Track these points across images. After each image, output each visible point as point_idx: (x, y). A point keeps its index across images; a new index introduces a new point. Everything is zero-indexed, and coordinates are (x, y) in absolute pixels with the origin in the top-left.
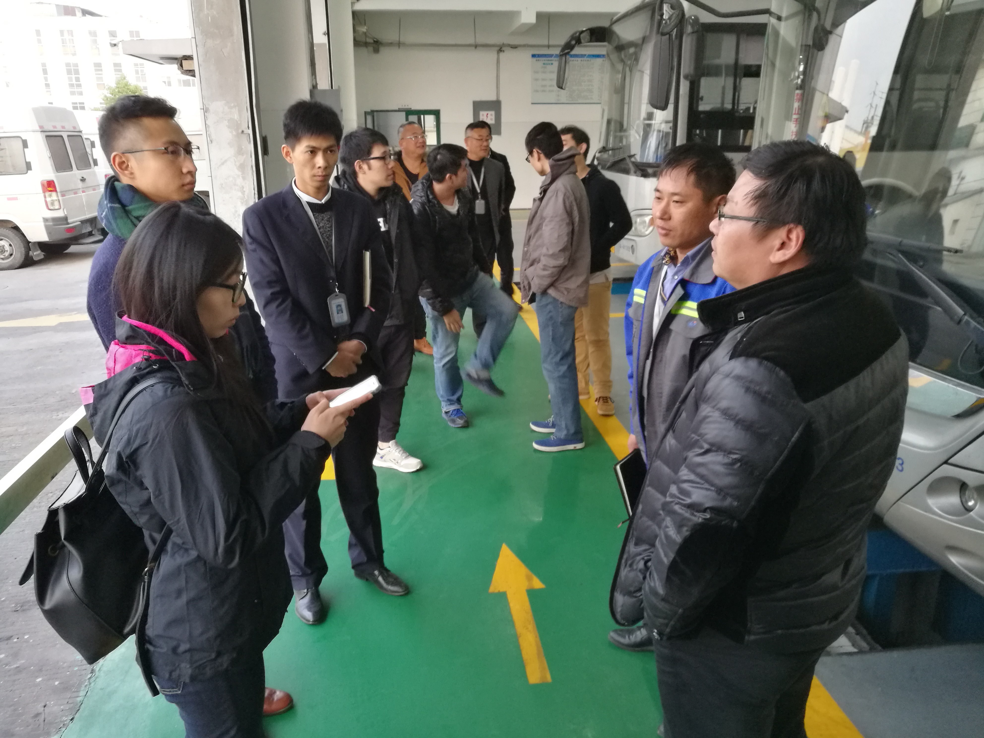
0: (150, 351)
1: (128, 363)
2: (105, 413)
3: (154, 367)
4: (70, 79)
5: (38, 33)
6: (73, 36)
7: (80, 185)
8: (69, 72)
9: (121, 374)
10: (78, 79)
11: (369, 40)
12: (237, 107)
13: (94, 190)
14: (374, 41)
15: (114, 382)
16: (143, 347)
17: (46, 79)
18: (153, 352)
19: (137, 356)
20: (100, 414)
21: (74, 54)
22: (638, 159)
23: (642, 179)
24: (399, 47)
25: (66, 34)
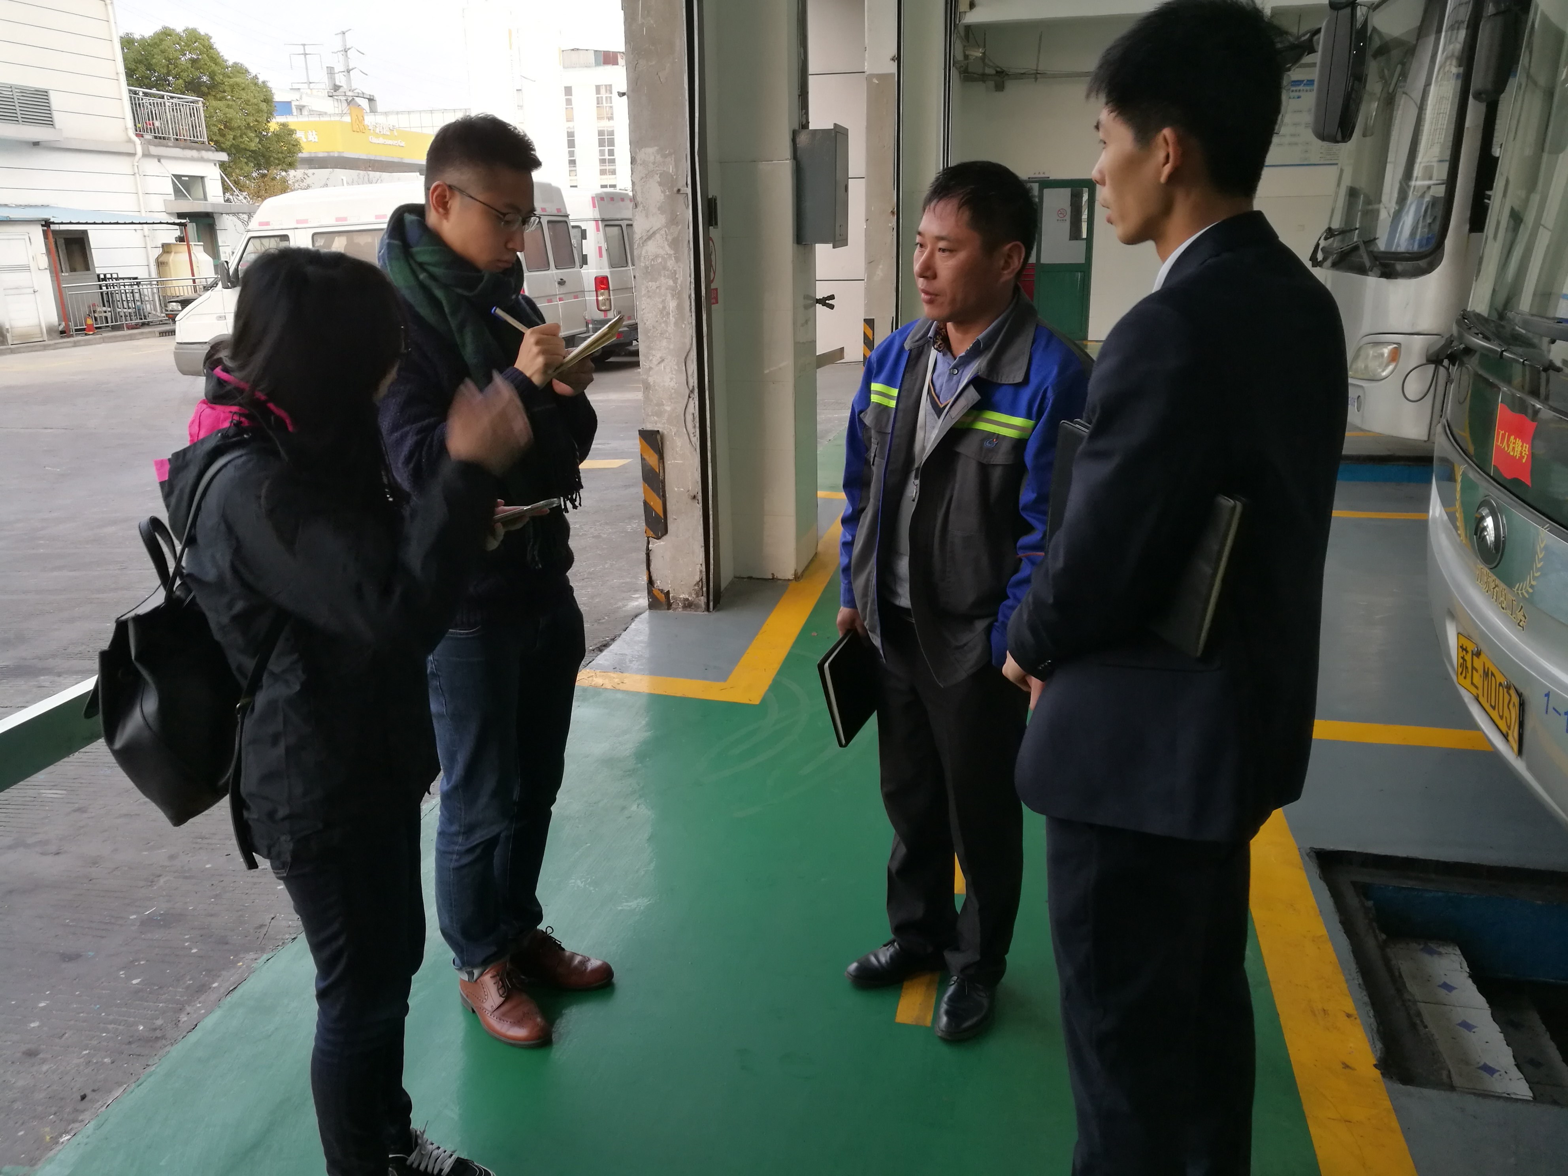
0: (240, 415)
1: (213, 429)
2: (182, 491)
3: (245, 436)
4: (602, 153)
5: (568, 91)
6: (611, 93)
7: (557, 289)
8: (601, 143)
9: (203, 441)
10: (611, 153)
11: (989, 71)
12: (673, 156)
13: (576, 297)
14: (997, 72)
15: (194, 452)
16: (235, 409)
17: (571, 154)
18: (246, 416)
19: (225, 420)
20: (176, 492)
21: (611, 118)
22: (1381, 245)
23: (1383, 280)
24: (1036, 79)
25: (603, 90)
